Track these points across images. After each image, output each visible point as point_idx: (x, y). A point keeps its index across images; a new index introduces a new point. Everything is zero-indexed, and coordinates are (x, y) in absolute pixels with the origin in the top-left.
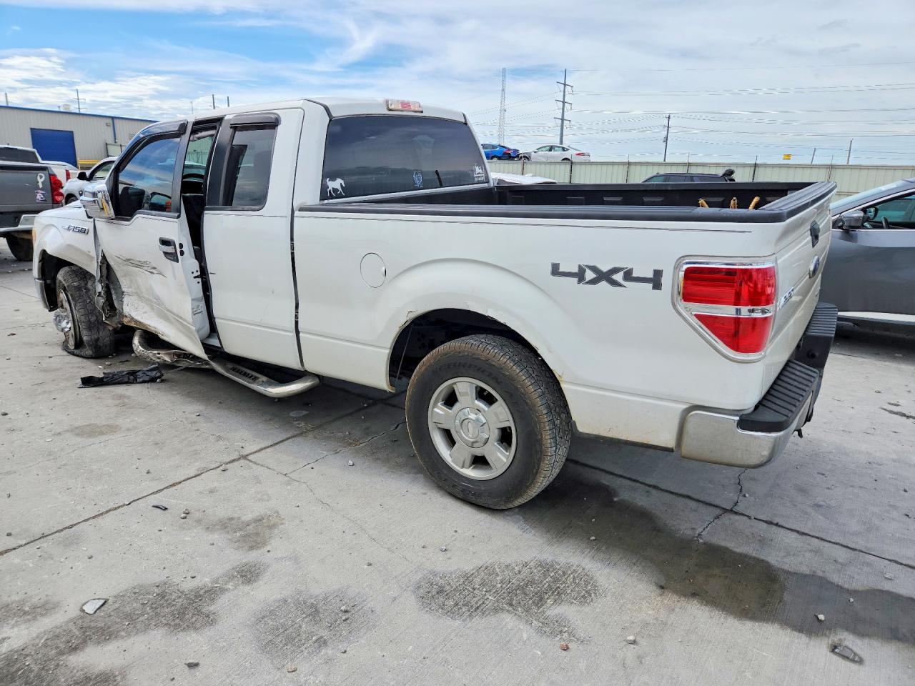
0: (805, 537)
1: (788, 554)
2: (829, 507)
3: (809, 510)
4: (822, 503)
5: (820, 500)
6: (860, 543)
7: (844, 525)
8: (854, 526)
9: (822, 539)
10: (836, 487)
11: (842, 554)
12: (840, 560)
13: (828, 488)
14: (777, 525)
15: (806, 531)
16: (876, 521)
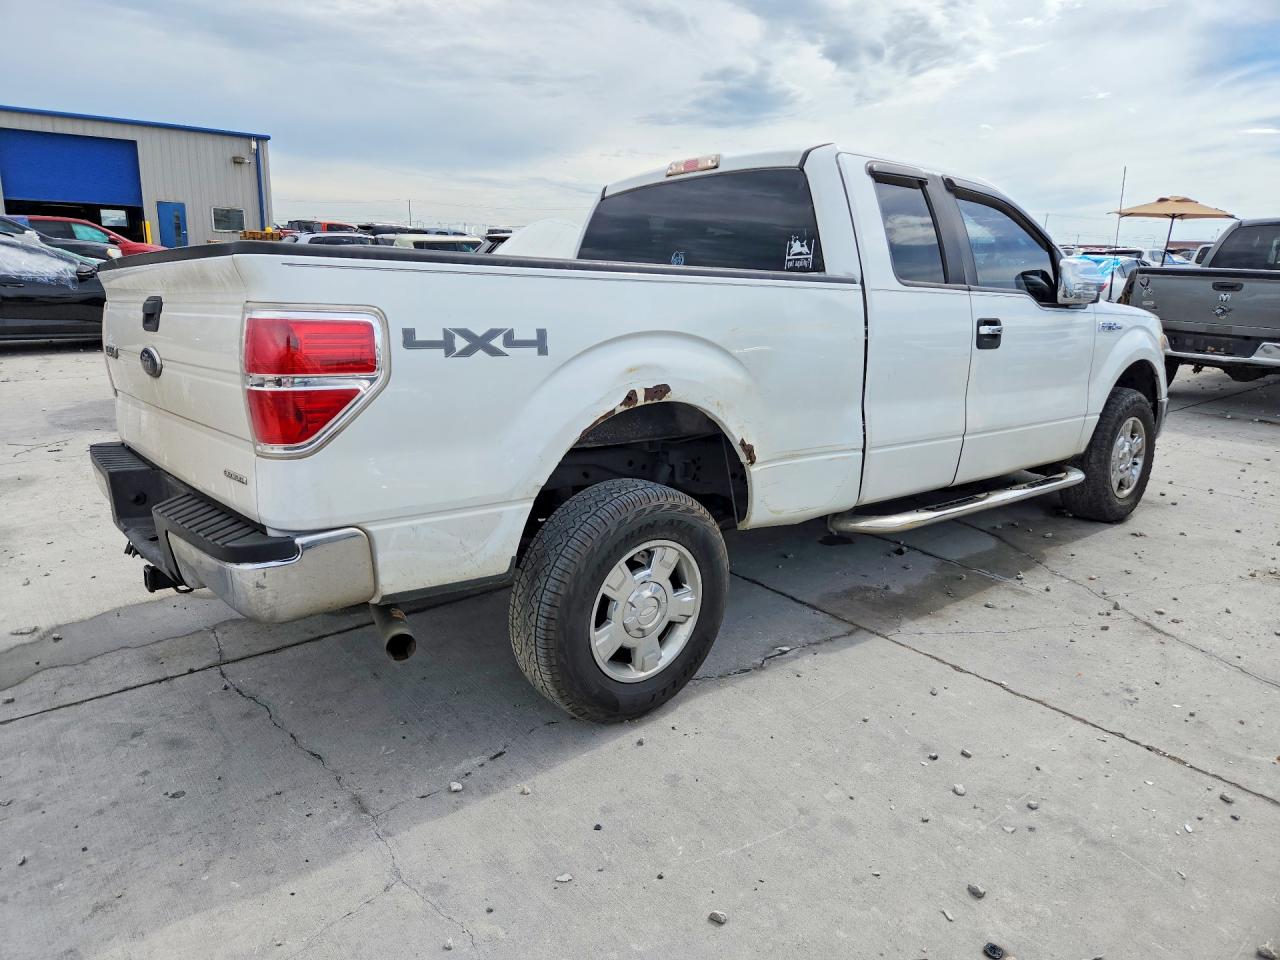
0: (121, 688)
1: (122, 663)
2: (123, 742)
3: (141, 721)
4: (135, 742)
5: (142, 744)
6: (55, 719)
7: (87, 729)
8: (74, 736)
9: (100, 697)
10: (137, 785)
11: (68, 695)
12: (66, 689)
13: (146, 773)
14: (160, 681)
15: (124, 693)
16: (49, 762)
